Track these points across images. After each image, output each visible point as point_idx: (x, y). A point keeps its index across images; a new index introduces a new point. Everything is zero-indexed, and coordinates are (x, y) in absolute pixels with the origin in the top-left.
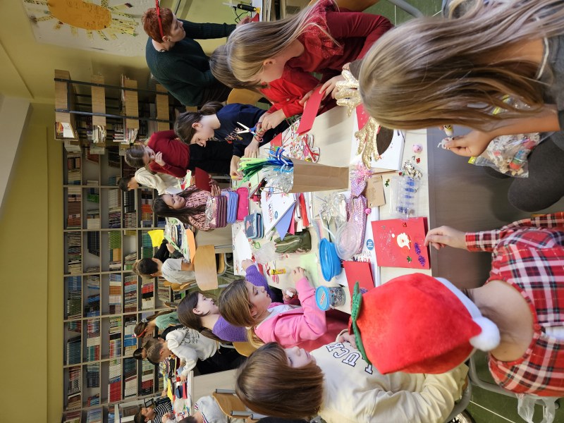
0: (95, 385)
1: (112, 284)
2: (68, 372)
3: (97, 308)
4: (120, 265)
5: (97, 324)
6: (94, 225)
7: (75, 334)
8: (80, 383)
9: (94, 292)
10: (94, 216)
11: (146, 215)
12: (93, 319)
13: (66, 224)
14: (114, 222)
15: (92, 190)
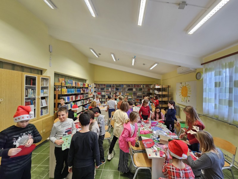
0: (101, 90)
1: (121, 93)
2: (105, 85)
3: (116, 90)
4: (125, 95)
5: (113, 90)
6: (134, 90)
7: (112, 86)
8: (102, 87)
9: (120, 90)
10: (136, 90)
11: (136, 100)
12: (115, 89)
13: (134, 85)
14: (135, 94)
15: (142, 90)
